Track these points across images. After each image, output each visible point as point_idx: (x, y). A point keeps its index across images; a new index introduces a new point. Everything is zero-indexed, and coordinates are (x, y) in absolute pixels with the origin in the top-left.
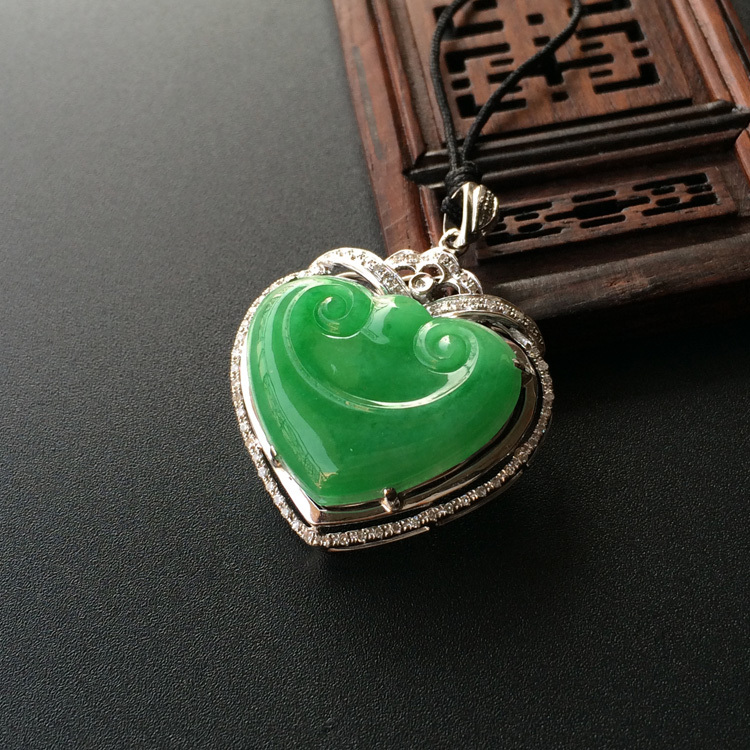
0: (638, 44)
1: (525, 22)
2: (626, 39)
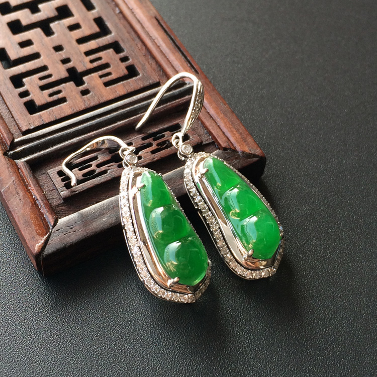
0: (122, 55)
1: (53, 51)
2: (114, 53)
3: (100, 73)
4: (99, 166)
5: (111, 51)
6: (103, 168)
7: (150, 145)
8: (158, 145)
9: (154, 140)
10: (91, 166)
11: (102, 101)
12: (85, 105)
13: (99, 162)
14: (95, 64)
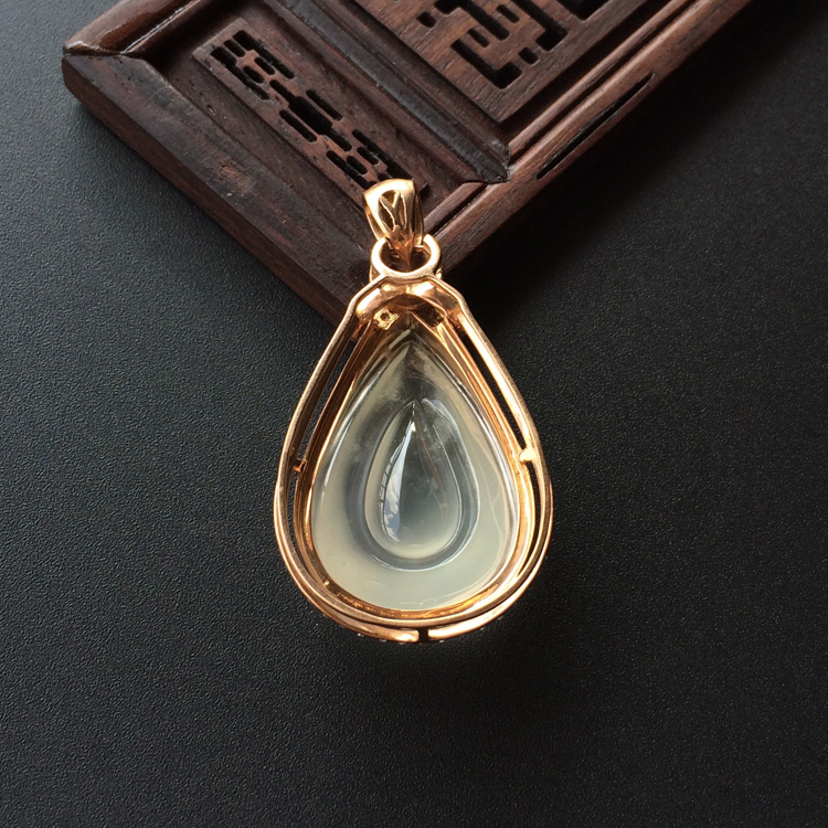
3: (480, 29)
4: (274, 84)
5: (539, 29)
6: (272, 91)
7: (346, 146)
8: (350, 159)
9: (360, 151)
10: (271, 72)
11: (418, 49)
12: (399, 27)
13: (282, 82)
14: (498, 16)
